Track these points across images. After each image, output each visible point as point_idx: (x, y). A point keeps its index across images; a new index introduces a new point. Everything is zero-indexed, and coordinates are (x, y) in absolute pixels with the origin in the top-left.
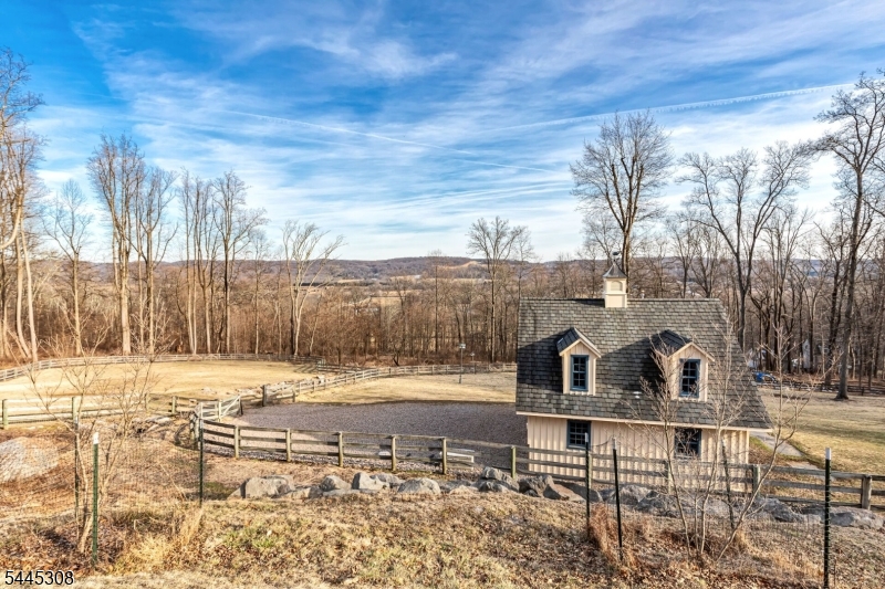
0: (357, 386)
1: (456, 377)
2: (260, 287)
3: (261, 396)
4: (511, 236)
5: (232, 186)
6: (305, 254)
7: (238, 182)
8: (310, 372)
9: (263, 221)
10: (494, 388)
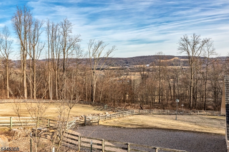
0: (124, 118)
1: (174, 117)
2: (78, 70)
3: (84, 120)
4: (202, 43)
5: (67, 25)
6: (98, 55)
7: (69, 23)
8: (101, 110)
9: (79, 40)
10: (195, 123)
